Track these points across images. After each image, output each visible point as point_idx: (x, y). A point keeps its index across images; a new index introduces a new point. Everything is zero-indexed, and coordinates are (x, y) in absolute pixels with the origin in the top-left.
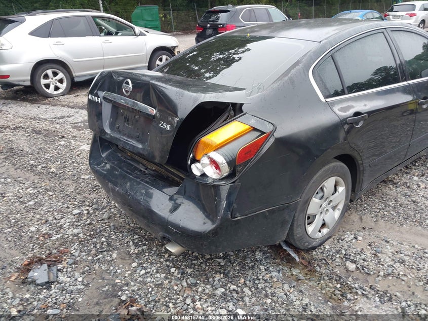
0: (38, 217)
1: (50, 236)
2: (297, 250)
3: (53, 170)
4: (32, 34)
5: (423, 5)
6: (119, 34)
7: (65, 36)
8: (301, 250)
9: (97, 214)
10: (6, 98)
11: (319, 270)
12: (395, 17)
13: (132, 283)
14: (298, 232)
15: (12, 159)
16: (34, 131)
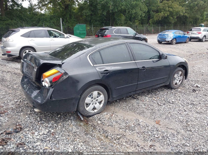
0: (2, 101)
1: (3, 107)
2: (83, 116)
3: (15, 87)
4: (22, 36)
5: (205, 29)
6: (59, 37)
7: (35, 37)
8: (84, 116)
9: (23, 102)
10: (9, 61)
11: (89, 123)
12: (192, 34)
13: (23, 121)
14: (81, 109)
15: (2, 83)
16: (14, 73)
